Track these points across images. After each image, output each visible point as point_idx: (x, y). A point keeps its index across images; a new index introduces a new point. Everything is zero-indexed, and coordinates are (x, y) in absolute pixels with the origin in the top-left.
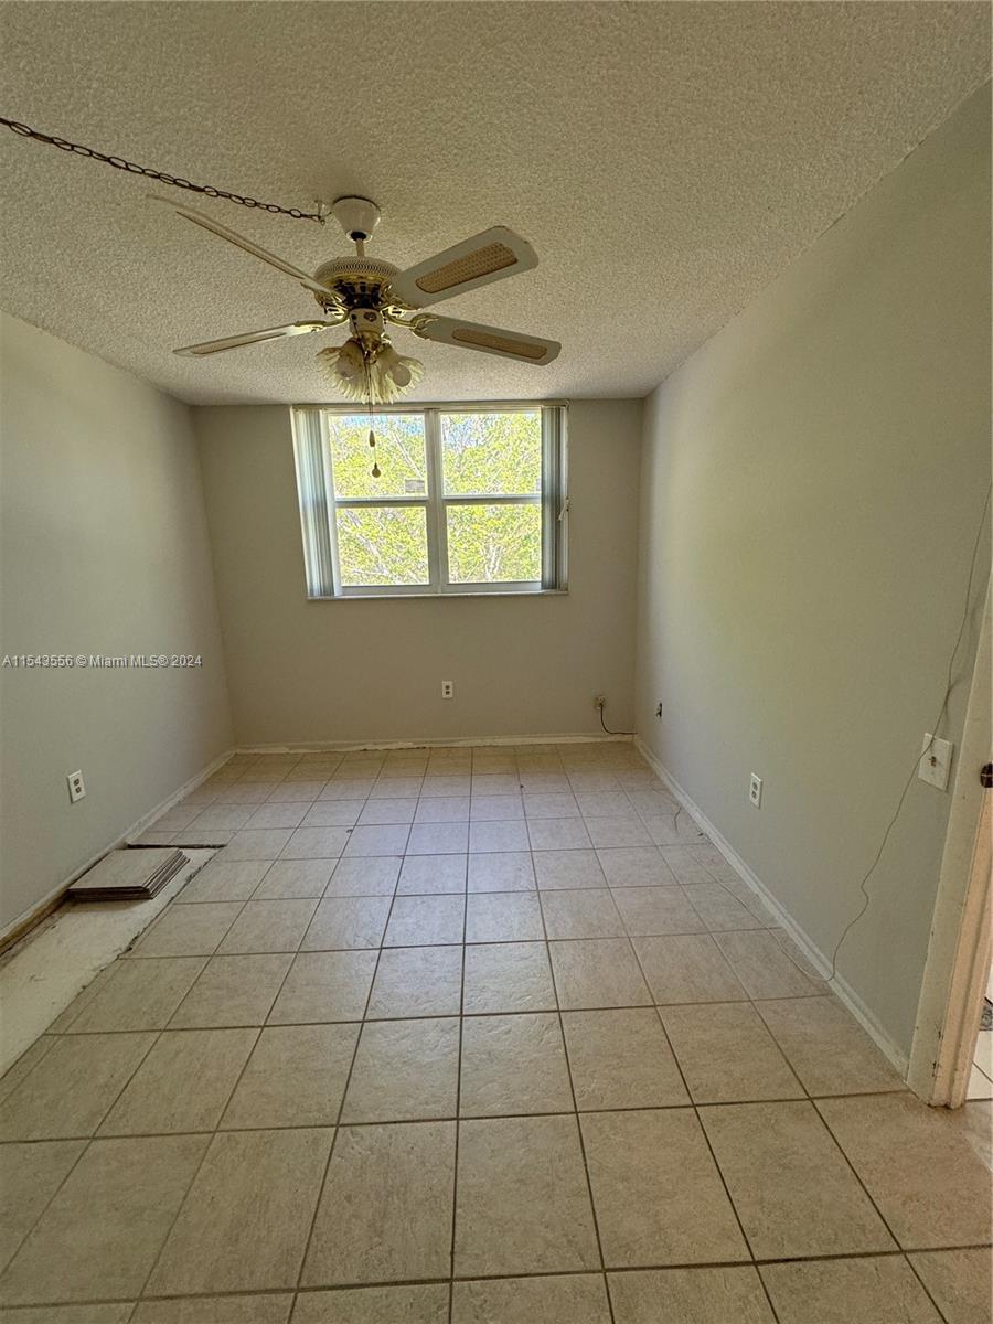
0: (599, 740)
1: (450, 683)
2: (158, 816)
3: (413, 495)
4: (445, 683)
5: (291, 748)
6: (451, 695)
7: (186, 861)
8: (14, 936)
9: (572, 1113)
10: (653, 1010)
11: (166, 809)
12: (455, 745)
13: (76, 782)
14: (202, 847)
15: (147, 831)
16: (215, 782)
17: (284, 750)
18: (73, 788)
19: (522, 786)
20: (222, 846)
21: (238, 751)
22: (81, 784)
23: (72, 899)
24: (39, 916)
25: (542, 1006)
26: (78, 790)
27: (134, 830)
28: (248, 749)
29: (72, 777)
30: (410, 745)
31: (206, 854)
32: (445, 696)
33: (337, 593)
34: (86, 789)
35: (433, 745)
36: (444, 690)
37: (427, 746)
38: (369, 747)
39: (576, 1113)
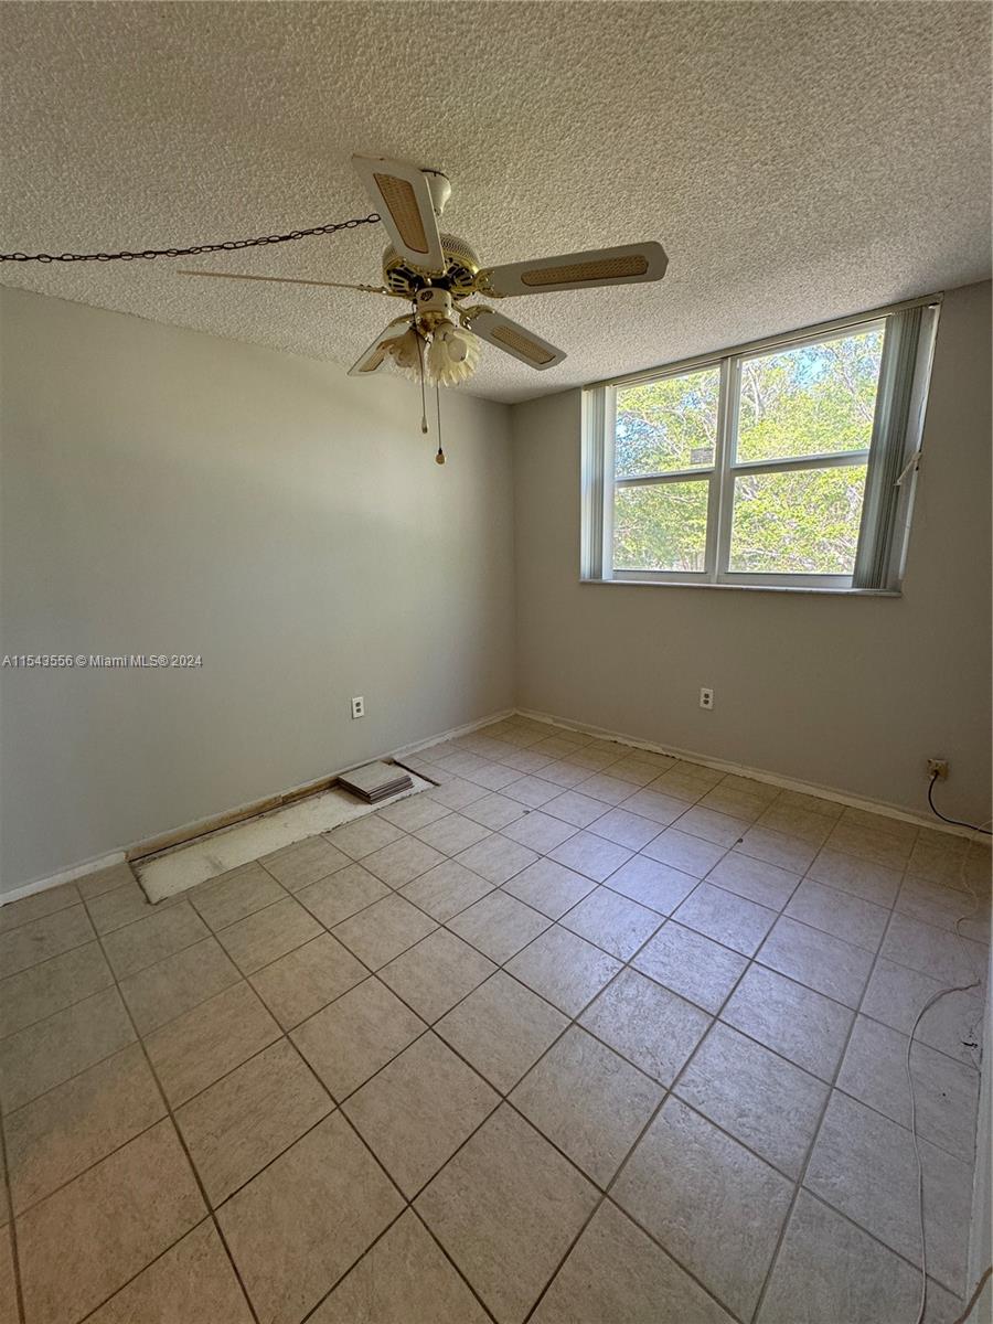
0: (925, 824)
1: (710, 692)
2: (426, 746)
3: (699, 466)
4: (705, 691)
5: (556, 721)
6: (709, 706)
7: (411, 786)
8: (298, 795)
9: (406, 1199)
10: (597, 1194)
11: (432, 744)
12: (709, 764)
13: (358, 704)
14: (427, 780)
15: (412, 756)
16: (481, 734)
17: (550, 721)
18: (355, 708)
19: (740, 841)
20: (437, 785)
21: (518, 712)
22: (361, 707)
23: (338, 785)
24: (316, 788)
25: (494, 1079)
26: (358, 711)
27: (401, 752)
28: (526, 712)
29: (355, 700)
30: (660, 751)
31: (426, 785)
32: (702, 705)
33: (607, 577)
34: (365, 712)
35: (684, 758)
36: (703, 699)
37: (678, 757)
38: (619, 740)
39: (410, 1204)
